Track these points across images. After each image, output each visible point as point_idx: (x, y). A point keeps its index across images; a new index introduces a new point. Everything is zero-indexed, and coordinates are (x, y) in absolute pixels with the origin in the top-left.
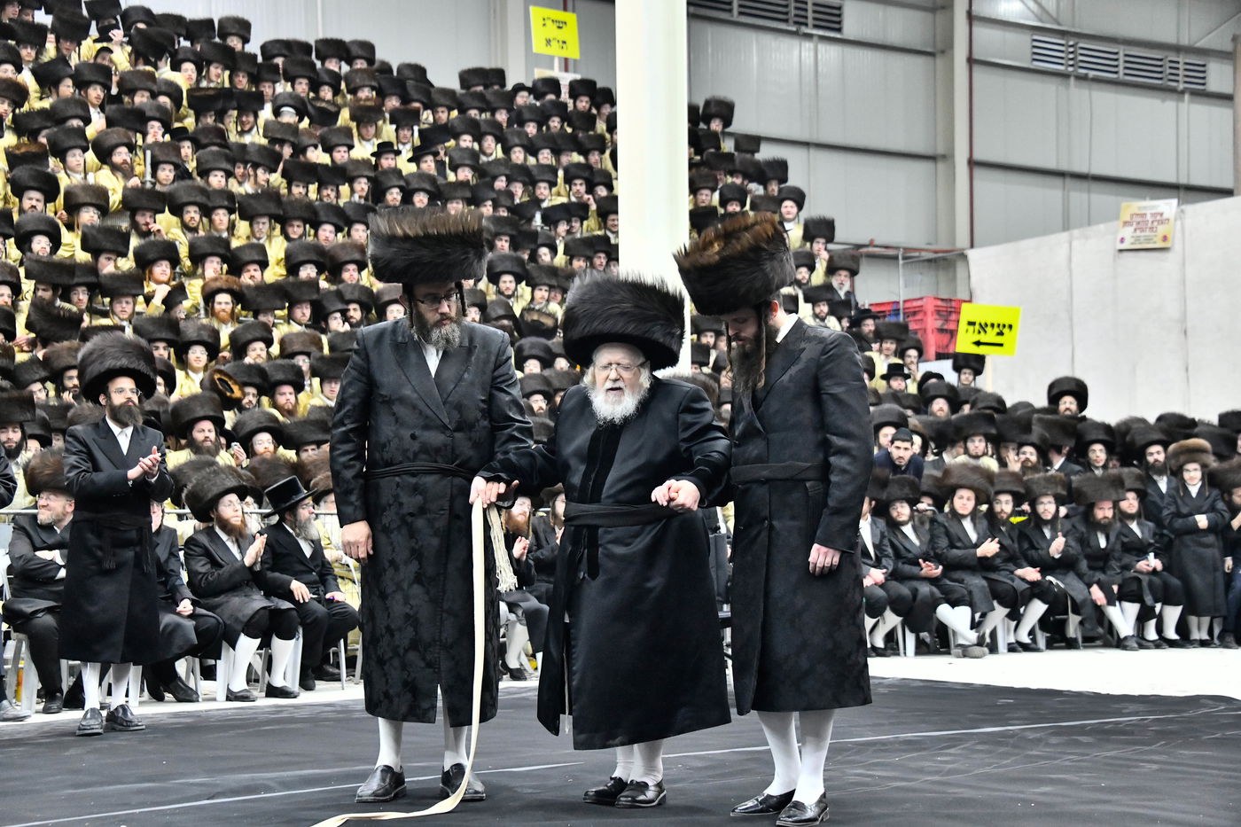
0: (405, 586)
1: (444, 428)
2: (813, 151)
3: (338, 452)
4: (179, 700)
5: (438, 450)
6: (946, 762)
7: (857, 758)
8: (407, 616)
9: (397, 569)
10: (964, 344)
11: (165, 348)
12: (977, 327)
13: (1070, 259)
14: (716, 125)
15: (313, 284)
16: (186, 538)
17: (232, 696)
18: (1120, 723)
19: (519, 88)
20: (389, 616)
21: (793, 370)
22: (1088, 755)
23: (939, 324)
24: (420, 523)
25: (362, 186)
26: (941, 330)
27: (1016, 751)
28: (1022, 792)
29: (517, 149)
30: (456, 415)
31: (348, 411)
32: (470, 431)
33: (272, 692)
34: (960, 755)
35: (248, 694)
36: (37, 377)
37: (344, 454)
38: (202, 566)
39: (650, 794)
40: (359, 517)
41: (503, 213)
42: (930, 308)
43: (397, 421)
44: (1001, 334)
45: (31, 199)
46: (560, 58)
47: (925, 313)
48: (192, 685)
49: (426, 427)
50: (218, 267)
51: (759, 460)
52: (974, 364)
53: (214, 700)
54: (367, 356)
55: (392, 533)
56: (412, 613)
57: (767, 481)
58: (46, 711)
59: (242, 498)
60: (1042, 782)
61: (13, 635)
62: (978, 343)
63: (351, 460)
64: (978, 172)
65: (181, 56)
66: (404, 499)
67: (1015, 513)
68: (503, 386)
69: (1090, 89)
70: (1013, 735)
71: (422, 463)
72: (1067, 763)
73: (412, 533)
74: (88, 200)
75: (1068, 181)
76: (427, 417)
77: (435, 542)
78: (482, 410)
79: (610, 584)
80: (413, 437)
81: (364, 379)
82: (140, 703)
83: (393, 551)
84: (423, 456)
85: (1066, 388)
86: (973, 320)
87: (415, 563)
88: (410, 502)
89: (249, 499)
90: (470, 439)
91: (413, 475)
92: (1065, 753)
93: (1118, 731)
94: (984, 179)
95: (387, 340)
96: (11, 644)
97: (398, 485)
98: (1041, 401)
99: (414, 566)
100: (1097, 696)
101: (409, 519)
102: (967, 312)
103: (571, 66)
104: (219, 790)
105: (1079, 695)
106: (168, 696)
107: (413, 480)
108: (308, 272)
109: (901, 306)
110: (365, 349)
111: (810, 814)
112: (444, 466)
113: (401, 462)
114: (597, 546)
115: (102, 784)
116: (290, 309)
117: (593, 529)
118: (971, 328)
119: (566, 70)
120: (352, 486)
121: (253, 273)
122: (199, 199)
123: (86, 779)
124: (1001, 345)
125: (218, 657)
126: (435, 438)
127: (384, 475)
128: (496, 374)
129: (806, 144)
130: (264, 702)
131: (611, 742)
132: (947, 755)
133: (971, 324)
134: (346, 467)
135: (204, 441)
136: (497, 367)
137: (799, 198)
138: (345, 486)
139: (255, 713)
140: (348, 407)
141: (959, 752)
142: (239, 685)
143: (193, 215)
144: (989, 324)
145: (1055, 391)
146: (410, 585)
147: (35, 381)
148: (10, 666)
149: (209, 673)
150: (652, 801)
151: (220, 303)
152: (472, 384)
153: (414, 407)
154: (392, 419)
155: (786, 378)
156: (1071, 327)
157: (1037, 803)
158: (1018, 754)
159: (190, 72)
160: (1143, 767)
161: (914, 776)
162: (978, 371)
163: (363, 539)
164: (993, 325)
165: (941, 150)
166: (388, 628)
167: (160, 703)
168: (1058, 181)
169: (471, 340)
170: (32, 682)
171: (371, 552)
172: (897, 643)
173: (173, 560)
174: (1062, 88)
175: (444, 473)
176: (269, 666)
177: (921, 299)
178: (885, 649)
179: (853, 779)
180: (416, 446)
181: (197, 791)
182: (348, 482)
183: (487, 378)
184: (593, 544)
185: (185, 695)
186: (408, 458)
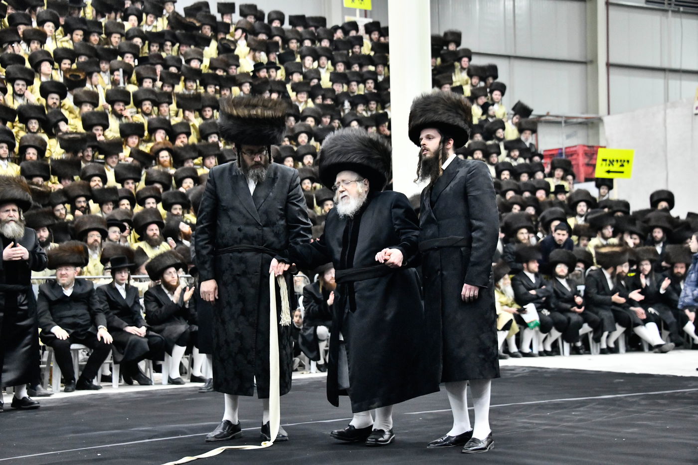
0: (236, 316)
1: (257, 225)
2: (513, 62)
3: (199, 240)
4: (141, 384)
5: (253, 238)
6: (578, 415)
7: (525, 413)
8: (237, 334)
9: (231, 307)
10: (600, 172)
11: (132, 183)
12: (608, 162)
13: (665, 121)
14: (452, 47)
15: (216, 145)
16: (144, 292)
17: (171, 381)
18: (685, 392)
19: (336, 28)
20: (226, 335)
21: (452, 184)
22: (663, 410)
23: (586, 161)
24: (243, 280)
25: (247, 88)
26: (588, 165)
27: (619, 408)
28: (618, 432)
29: (340, 64)
30: (265, 217)
31: (205, 215)
32: (273, 227)
33: (194, 379)
34: (585, 411)
35: (180, 380)
36: (61, 201)
37: (203, 240)
38: (153, 307)
39: (386, 437)
40: (210, 277)
41: (329, 102)
42: (581, 152)
43: (230, 221)
44: (622, 166)
45: (53, 98)
46: (360, 10)
47: (578, 155)
48: (148, 376)
49: (247, 224)
50: (164, 136)
51: (433, 236)
52: (608, 183)
53: (161, 384)
54: (215, 183)
55: (228, 286)
56: (239, 332)
57: (439, 248)
58: (66, 391)
59: (177, 269)
60: (633, 426)
61: (47, 348)
62: (609, 172)
63: (206, 244)
64: (612, 70)
65: (129, 12)
66: (235, 266)
67: (630, 271)
68: (294, 201)
69: (681, 18)
70: (620, 399)
71: (245, 245)
72: (649, 415)
73: (239, 286)
74: (87, 99)
75: (667, 74)
76: (248, 218)
77: (252, 291)
78: (280, 215)
79: (363, 314)
80: (240, 230)
81: (213, 197)
82: (119, 386)
83: (229, 296)
84: (245, 241)
85: (663, 197)
86: (605, 158)
87: (241, 303)
88: (238, 268)
89: (181, 270)
90: (273, 231)
91: (240, 252)
92: (648, 410)
93: (683, 397)
94: (615, 74)
95: (227, 174)
96: (46, 353)
97: (231, 258)
98: (647, 205)
99: (240, 305)
100: (675, 377)
101: (238, 278)
102: (601, 154)
103: (368, 14)
104: (156, 434)
105: (664, 377)
106: (135, 382)
107: (240, 255)
108: (213, 138)
109: (564, 151)
110: (214, 179)
111: (481, 446)
112: (257, 247)
113: (233, 245)
114: (354, 293)
115: (90, 431)
116: (203, 160)
117: (351, 283)
118: (604, 163)
119: (366, 17)
120: (206, 259)
121: (182, 139)
122: (152, 97)
123: (83, 428)
124: (622, 172)
125: (163, 360)
126: (253, 231)
127: (223, 252)
128: (290, 193)
129: (509, 57)
130: (188, 385)
131: (372, 406)
132: (577, 411)
133: (605, 160)
134: (203, 248)
135: (153, 236)
136: (290, 190)
137: (502, 88)
138: (203, 259)
139: (183, 391)
140: (204, 213)
141: (586, 409)
142: (176, 375)
143: (148, 106)
144: (615, 160)
145: (655, 198)
146: (239, 316)
147: (59, 204)
148: (45, 366)
149: (158, 369)
150: (387, 441)
151: (163, 157)
152: (275, 199)
153: (240, 212)
154: (228, 220)
155: (448, 189)
156: (666, 161)
157: (627, 439)
158: (618, 410)
159: (133, 22)
160: (694, 417)
161: (558, 423)
162: (610, 187)
163: (212, 290)
164: (617, 161)
165: (589, 58)
166: (226, 341)
167: (132, 386)
168: (661, 74)
169: (275, 174)
170: (57, 375)
171: (217, 298)
172: (559, 348)
173: (136, 305)
174: (664, 18)
175: (258, 251)
176: (192, 364)
177: (575, 146)
178: (552, 351)
179: (520, 425)
180: (241, 235)
181: (144, 434)
182: (204, 256)
183: (284, 196)
184: (352, 292)
185: (145, 381)
186: (236, 242)
